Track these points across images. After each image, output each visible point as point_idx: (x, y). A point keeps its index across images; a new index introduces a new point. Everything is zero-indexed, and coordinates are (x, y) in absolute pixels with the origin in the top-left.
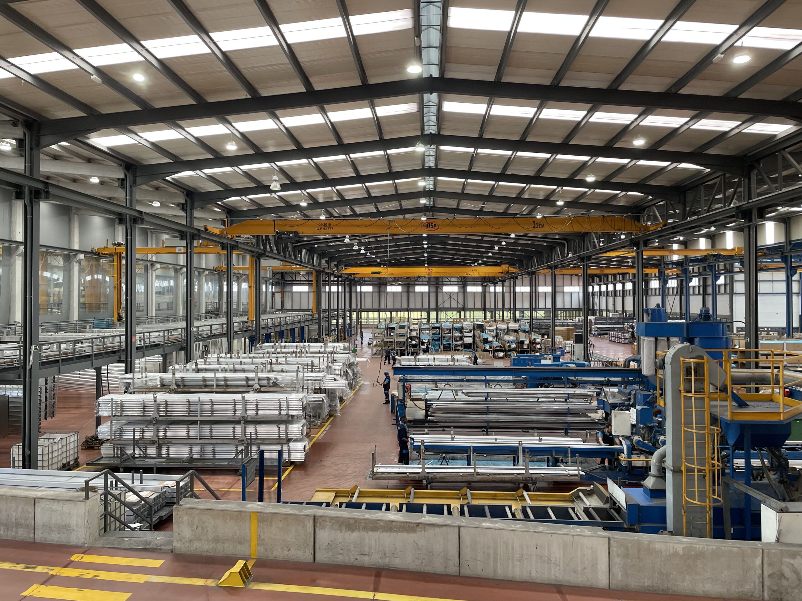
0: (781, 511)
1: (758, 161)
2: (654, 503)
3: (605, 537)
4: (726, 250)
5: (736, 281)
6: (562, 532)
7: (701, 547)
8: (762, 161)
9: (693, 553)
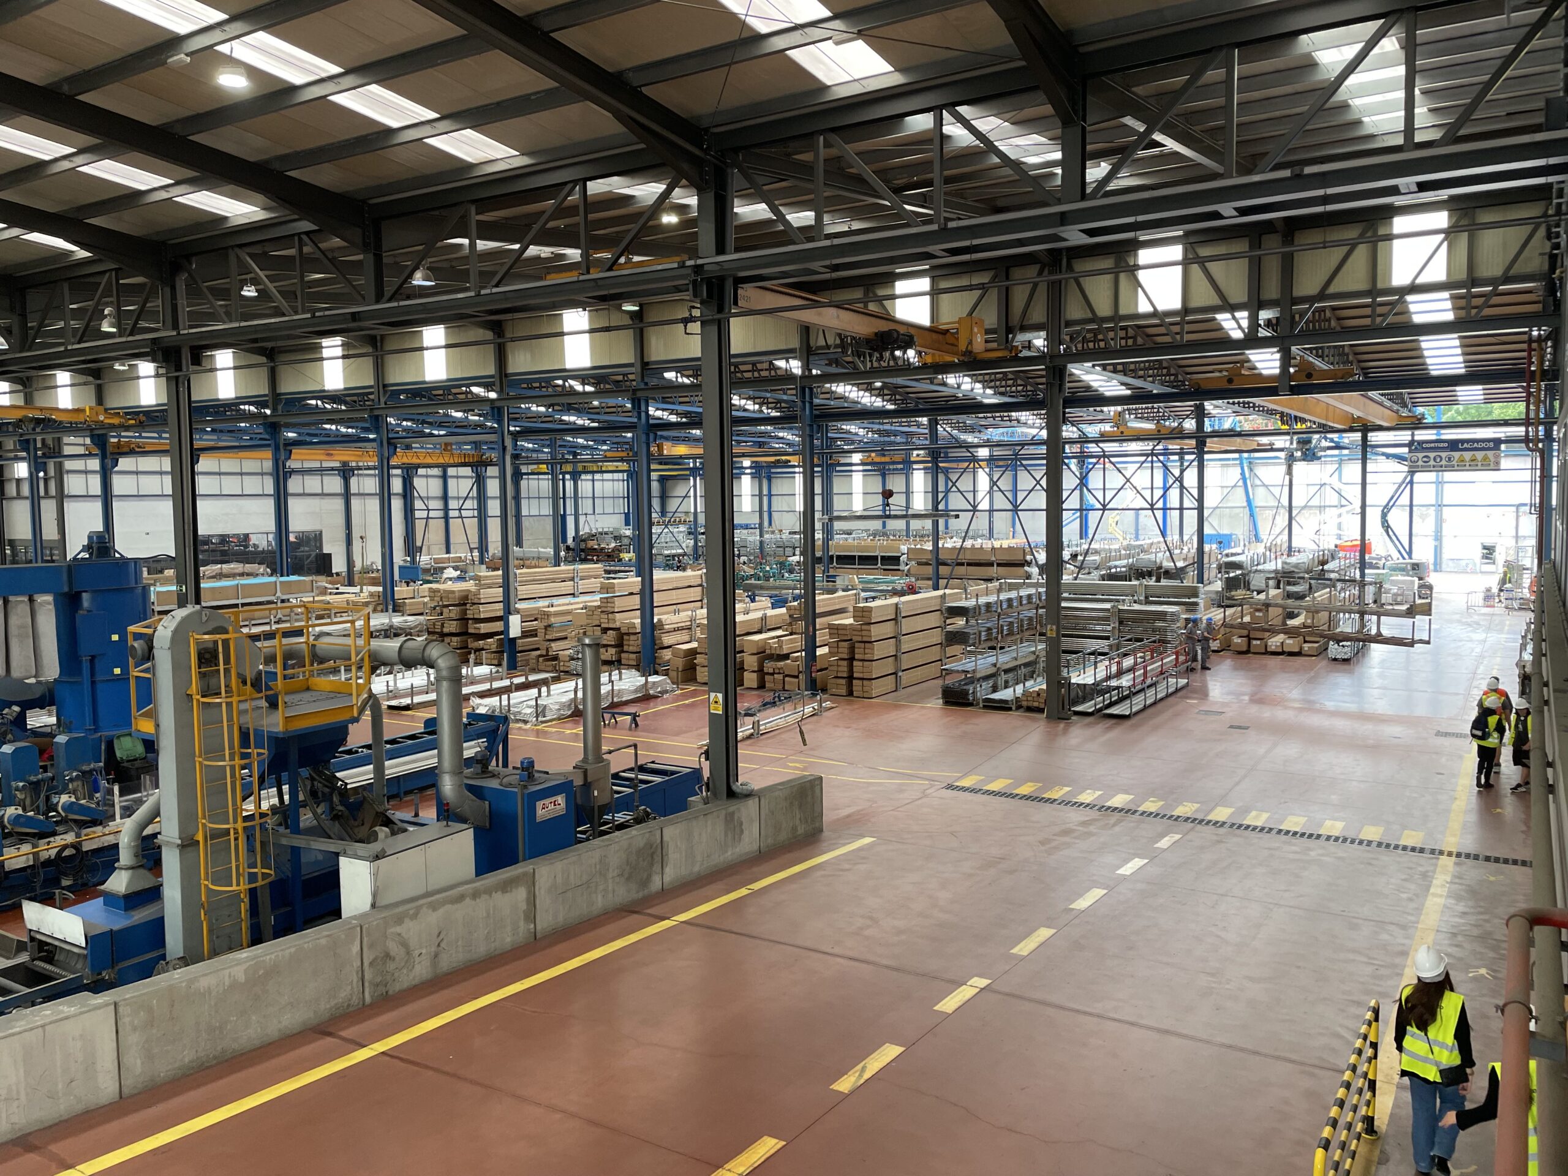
0: (377, 857)
1: (188, 257)
2: (136, 918)
3: (107, 1005)
4: (57, 409)
5: (68, 472)
6: (18, 1029)
7: (273, 956)
8: (194, 259)
9: (261, 972)
